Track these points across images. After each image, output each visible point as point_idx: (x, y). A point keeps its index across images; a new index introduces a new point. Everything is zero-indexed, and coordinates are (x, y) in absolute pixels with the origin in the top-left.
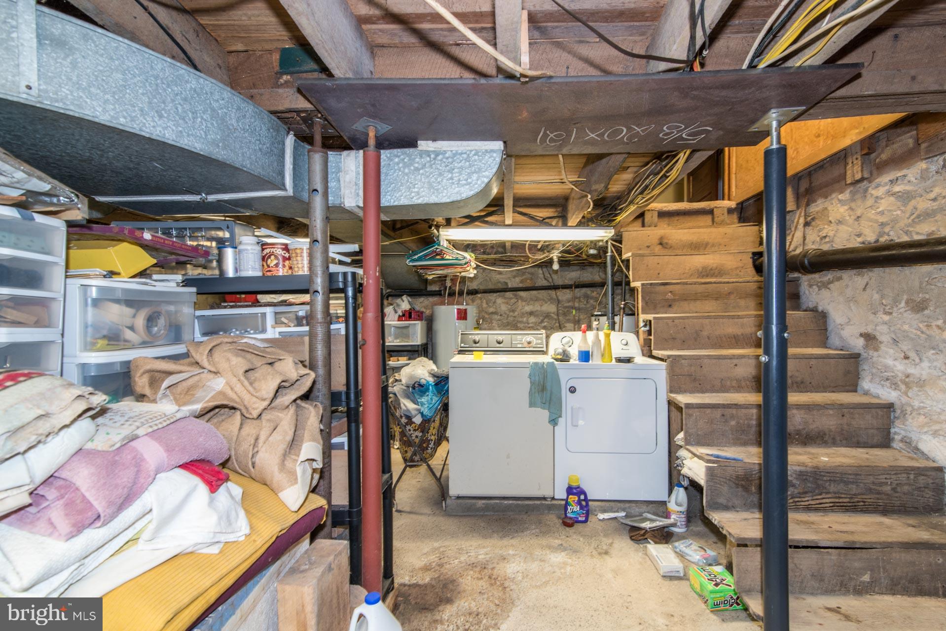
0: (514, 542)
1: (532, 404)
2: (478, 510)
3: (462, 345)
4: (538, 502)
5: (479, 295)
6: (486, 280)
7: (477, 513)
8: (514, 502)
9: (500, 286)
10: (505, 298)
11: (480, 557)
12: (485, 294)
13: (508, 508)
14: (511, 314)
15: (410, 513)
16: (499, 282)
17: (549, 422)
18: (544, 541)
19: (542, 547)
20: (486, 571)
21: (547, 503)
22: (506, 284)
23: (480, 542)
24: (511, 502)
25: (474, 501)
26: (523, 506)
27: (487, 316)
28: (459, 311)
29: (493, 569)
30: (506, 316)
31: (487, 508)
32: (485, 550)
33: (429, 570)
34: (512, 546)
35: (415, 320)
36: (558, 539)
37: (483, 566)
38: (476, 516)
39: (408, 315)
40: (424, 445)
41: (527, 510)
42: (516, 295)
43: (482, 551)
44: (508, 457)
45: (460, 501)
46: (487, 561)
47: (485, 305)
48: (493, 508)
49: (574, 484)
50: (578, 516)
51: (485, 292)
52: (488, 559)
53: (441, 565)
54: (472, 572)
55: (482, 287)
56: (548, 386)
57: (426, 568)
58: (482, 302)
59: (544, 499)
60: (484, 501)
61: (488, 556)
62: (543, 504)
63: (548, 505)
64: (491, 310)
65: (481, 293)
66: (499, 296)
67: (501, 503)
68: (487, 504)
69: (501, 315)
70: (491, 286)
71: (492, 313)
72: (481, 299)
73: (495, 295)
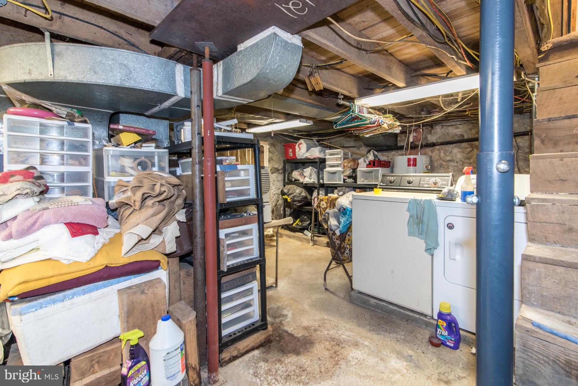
0: (375, 337)
1: (410, 234)
2: (371, 305)
3: (381, 184)
4: (418, 316)
5: (437, 147)
6: (444, 134)
7: (370, 308)
8: (398, 309)
9: (457, 138)
10: (461, 148)
11: (343, 336)
12: (443, 146)
13: (392, 312)
14: (467, 161)
15: (332, 293)
16: (456, 135)
17: (425, 251)
18: (399, 347)
19: (393, 350)
20: (337, 347)
21: (425, 319)
22: (462, 136)
23: (353, 327)
24: (395, 308)
25: (368, 298)
26: (404, 314)
27: (444, 163)
28: (409, 160)
29: (343, 348)
30: (462, 163)
31: (377, 306)
32: (351, 333)
33: (307, 330)
34: (372, 339)
35: (378, 167)
36: (413, 350)
37: (338, 343)
38: (369, 309)
39: (372, 164)
40: (342, 250)
41: (408, 319)
42: (471, 146)
43: (348, 333)
44: (393, 272)
45: (359, 295)
46: (344, 341)
47: (442, 155)
48: (381, 308)
49: (445, 311)
50: (446, 341)
51: (442, 144)
52: (346, 340)
53: (315, 330)
54: (328, 343)
55: (440, 141)
56: (425, 219)
57: (306, 328)
58: (440, 152)
59: (426, 316)
60: (375, 301)
61: (348, 338)
62: (420, 318)
63: (426, 321)
64: (448, 158)
65: (438, 145)
66: (455, 146)
67: (387, 307)
68: (377, 303)
69: (457, 162)
70: (449, 139)
71: (449, 161)
72: (439, 150)
73: (451, 146)
